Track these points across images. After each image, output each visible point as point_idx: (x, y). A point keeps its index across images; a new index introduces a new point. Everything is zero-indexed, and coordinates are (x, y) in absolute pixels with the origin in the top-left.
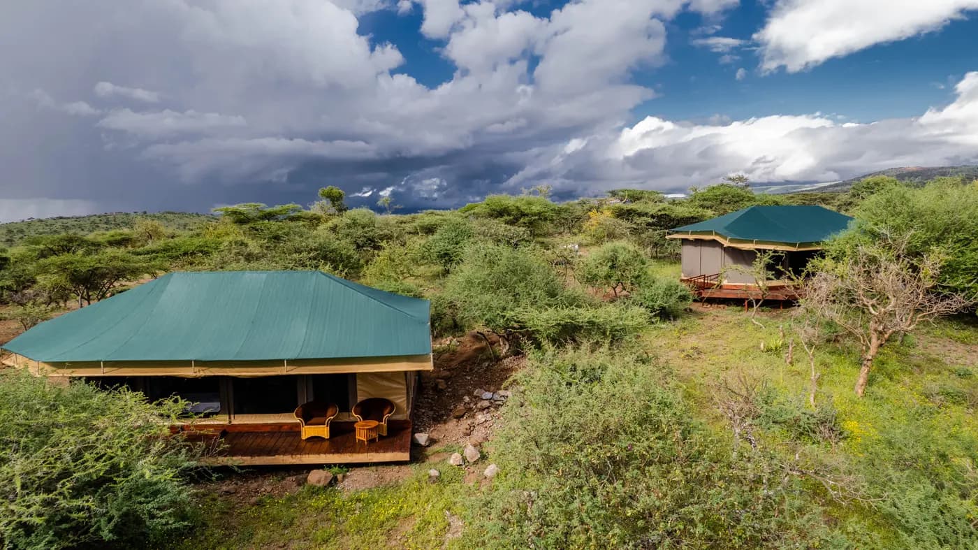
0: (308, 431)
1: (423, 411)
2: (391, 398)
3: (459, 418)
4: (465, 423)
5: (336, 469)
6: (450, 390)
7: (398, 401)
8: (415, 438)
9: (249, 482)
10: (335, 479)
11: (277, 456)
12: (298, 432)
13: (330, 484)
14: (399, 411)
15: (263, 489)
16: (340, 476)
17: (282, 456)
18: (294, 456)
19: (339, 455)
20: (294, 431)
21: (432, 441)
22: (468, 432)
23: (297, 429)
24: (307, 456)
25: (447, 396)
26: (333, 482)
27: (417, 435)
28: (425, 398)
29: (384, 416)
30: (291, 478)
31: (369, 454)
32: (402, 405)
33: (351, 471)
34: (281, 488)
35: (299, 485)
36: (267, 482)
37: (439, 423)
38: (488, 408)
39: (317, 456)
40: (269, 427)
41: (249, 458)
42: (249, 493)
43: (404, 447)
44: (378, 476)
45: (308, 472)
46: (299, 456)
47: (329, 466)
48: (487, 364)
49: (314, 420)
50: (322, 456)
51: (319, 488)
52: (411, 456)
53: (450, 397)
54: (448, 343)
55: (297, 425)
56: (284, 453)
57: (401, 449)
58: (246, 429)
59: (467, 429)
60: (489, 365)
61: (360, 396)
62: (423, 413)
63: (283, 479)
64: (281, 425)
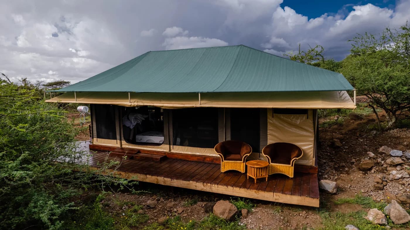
0: (227, 166)
1: (324, 161)
2: (298, 144)
3: (366, 171)
4: (375, 177)
5: (241, 203)
6: (346, 147)
7: (304, 148)
8: (321, 183)
9: (170, 200)
10: (239, 214)
11: (191, 182)
12: (218, 164)
13: (233, 219)
14: (306, 157)
15: (175, 210)
16: (244, 212)
17: (195, 182)
18: (205, 184)
19: (246, 189)
20: (214, 163)
21: (339, 190)
22: (381, 186)
23: (217, 162)
24: (216, 186)
25: (345, 152)
26: (236, 216)
27: (323, 182)
28: (324, 152)
29: (291, 159)
30: (202, 203)
31: (275, 194)
32: (308, 151)
33: (257, 207)
34: (191, 212)
35: (207, 212)
36: (183, 203)
37: (342, 173)
38: (400, 164)
39: (225, 187)
40: (197, 158)
41: (169, 179)
42: (163, 211)
43: (312, 192)
44: (283, 220)
45: (215, 202)
46: (209, 185)
47: (236, 199)
48: (375, 132)
49: (232, 156)
50: (230, 188)
51: (222, 221)
52: (321, 203)
53: (348, 153)
54: (336, 118)
55: (217, 159)
56: (198, 180)
57: (310, 194)
58: (180, 157)
59: (378, 183)
60: (376, 133)
61: (270, 139)
62: (325, 163)
63: (195, 203)
64: (205, 157)
